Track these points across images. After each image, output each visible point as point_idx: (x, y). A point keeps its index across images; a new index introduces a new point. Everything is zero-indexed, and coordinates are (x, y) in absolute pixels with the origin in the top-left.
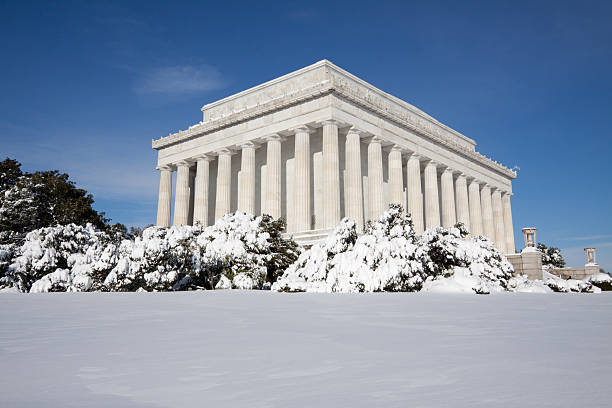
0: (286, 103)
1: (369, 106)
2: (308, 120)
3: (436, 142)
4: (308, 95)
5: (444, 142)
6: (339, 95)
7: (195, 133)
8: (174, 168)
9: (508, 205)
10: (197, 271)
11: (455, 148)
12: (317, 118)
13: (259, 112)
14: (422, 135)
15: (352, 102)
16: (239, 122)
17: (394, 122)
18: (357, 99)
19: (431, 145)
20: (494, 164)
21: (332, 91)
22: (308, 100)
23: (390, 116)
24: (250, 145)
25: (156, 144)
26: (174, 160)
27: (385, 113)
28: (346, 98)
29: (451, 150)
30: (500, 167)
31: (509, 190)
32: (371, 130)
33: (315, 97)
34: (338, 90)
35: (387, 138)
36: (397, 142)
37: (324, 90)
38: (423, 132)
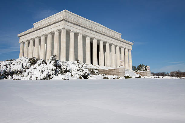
0: (52, 23)
1: (77, 24)
2: (57, 28)
3: (103, 34)
4: (57, 21)
5: (106, 34)
6: (66, 21)
7: (28, 32)
8: (24, 43)
9: (130, 53)
10: (2, 74)
11: (110, 36)
12: (60, 28)
13: (45, 26)
14: (98, 32)
15: (71, 23)
16: (40, 29)
17: (87, 29)
18: (73, 22)
19: (102, 35)
20: (125, 41)
21: (63, 20)
22: (58, 22)
23: (85, 27)
24: (43, 36)
25: (19, 35)
26: (24, 40)
27: (83, 26)
28: (69, 22)
29: (109, 37)
30: (127, 42)
31: (131, 49)
32: (78, 31)
33: (59, 21)
34: (66, 19)
35: (84, 34)
36: (88, 35)
37: (61, 19)
38: (98, 31)
